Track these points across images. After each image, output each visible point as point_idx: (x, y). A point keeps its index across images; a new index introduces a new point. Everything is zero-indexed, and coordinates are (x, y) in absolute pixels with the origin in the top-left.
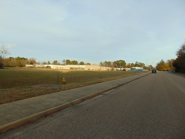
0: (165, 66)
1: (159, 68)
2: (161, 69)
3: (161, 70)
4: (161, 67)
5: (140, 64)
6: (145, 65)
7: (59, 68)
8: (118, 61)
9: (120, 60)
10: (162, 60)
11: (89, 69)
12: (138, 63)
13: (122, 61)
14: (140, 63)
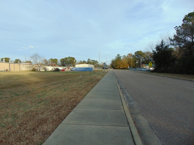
0: (122, 63)
1: (114, 65)
2: (117, 67)
3: (118, 69)
4: (118, 64)
5: (92, 62)
6: (98, 62)
8: (66, 58)
9: (69, 57)
10: (118, 55)
12: (90, 60)
13: (72, 57)
14: (93, 60)
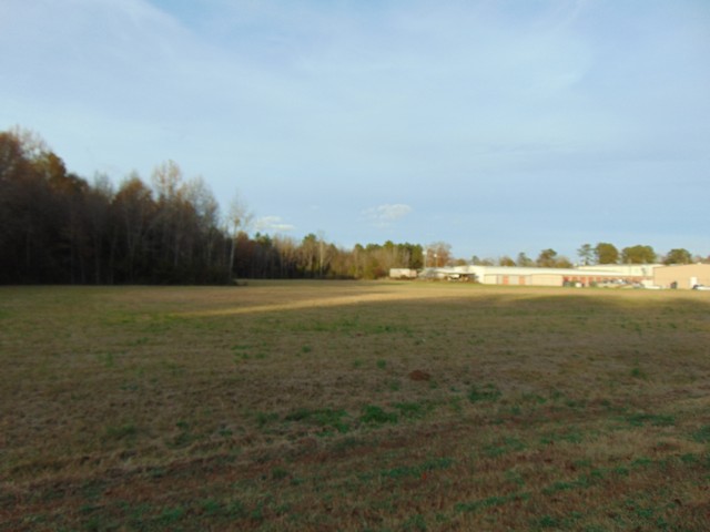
7: (514, 281)
11: (674, 285)
